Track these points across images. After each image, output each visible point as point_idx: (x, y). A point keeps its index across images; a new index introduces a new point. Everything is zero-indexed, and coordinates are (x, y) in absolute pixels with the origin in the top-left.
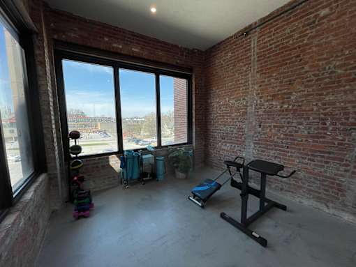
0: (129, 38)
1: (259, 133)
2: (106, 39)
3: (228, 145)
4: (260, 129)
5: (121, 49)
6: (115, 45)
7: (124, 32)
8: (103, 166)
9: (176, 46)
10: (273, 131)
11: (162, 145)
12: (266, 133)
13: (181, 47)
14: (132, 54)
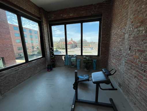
0: (69, 11)
1: (129, 54)
2: (61, 15)
3: (115, 60)
4: (129, 52)
5: (66, 17)
6: (64, 16)
7: (67, 10)
8: (61, 59)
9: (92, 5)
10: (137, 54)
11: (83, 55)
12: (133, 56)
13: (95, 4)
14: (70, 18)
